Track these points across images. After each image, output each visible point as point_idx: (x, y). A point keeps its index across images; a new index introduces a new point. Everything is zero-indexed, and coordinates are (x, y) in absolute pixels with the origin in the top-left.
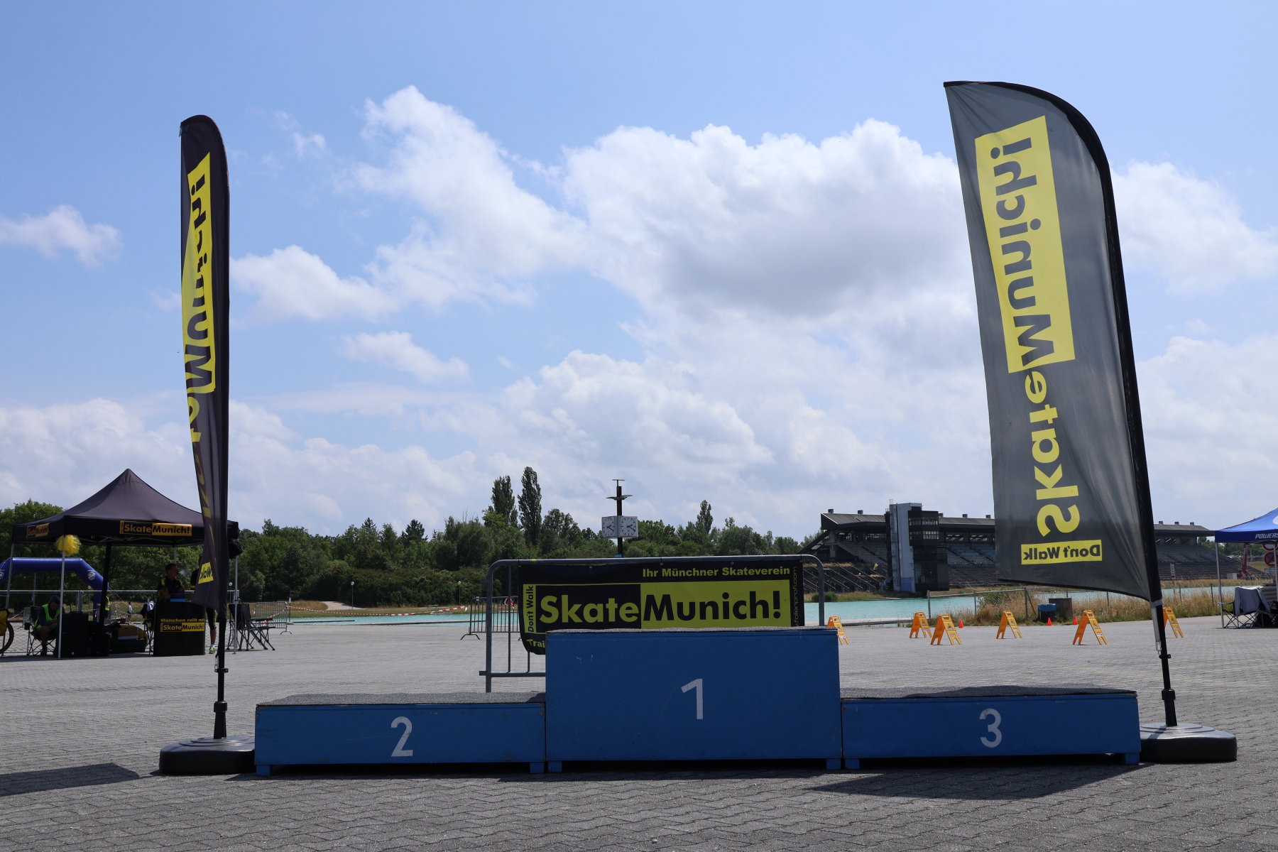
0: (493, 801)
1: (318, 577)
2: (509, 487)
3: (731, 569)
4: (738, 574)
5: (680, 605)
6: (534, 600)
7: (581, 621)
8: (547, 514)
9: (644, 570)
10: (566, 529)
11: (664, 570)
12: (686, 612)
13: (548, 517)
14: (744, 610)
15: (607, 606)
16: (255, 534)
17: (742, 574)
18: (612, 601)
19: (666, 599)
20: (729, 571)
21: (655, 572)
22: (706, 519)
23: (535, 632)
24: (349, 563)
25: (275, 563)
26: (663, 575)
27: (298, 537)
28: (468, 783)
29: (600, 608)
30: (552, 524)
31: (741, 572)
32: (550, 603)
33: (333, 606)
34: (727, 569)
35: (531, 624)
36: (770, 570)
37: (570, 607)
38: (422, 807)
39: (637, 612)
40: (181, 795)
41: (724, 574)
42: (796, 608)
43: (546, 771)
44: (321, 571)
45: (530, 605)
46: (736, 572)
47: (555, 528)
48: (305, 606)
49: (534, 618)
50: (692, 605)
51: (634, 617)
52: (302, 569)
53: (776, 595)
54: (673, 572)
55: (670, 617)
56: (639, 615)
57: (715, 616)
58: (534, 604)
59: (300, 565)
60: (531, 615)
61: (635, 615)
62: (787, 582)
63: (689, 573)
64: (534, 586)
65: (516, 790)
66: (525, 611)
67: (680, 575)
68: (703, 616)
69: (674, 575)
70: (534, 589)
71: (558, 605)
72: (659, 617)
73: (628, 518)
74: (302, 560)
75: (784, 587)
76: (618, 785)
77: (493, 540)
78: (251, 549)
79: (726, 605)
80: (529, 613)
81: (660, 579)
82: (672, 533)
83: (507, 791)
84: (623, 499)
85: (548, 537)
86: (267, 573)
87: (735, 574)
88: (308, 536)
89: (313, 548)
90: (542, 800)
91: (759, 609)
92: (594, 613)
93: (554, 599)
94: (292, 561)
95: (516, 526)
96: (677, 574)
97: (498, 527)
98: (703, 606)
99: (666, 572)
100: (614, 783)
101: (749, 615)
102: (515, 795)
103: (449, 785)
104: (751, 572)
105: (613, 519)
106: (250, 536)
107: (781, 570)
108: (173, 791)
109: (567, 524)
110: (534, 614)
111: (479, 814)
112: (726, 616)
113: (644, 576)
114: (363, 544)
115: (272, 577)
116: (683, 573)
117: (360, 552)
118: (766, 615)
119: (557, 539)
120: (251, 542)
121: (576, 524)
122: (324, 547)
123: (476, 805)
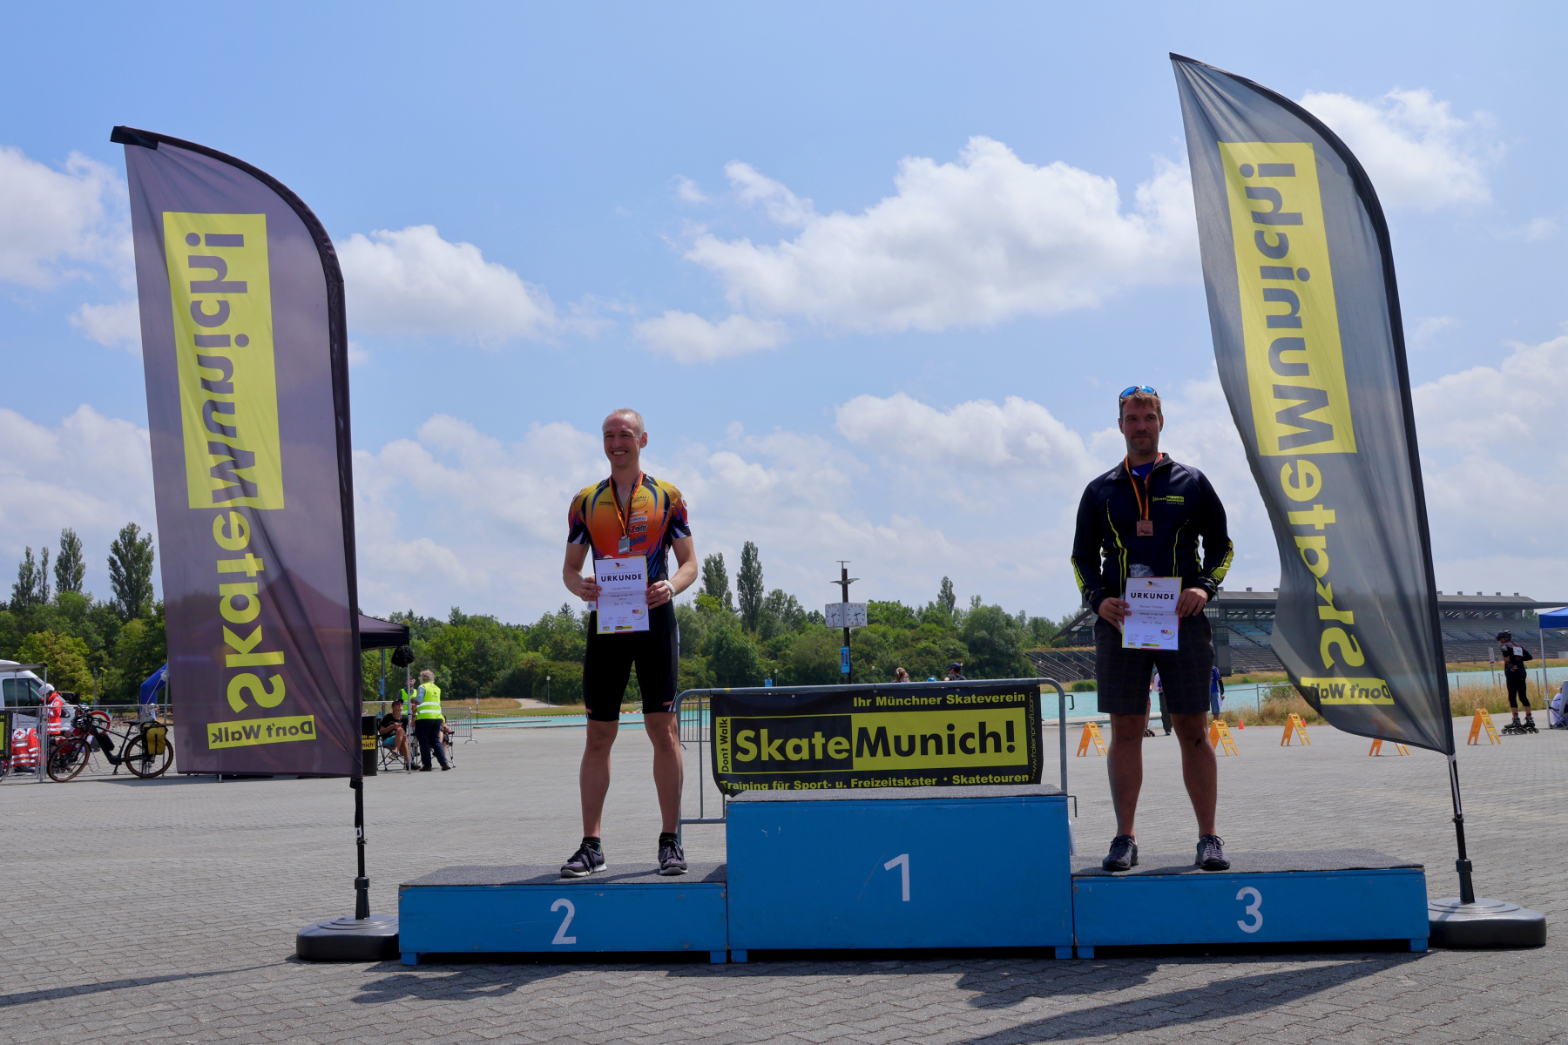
0: (661, 1007)
1: (511, 672)
2: (722, 566)
3: (957, 696)
4: (965, 702)
5: (898, 739)
6: (729, 735)
7: (783, 759)
8: (768, 596)
9: (855, 699)
10: (788, 612)
11: (878, 698)
12: (905, 747)
13: (768, 599)
14: (973, 743)
15: (813, 741)
16: (439, 624)
17: (970, 702)
18: (818, 735)
19: (881, 732)
20: (954, 698)
21: (869, 701)
22: (948, 598)
23: (730, 772)
24: (544, 655)
25: (462, 657)
26: (878, 704)
27: (487, 626)
28: (637, 979)
29: (804, 743)
30: (773, 607)
31: (968, 700)
32: (747, 739)
33: (527, 703)
34: (952, 696)
35: (726, 762)
36: (1002, 697)
37: (770, 744)
38: (578, 1017)
39: (848, 747)
40: (314, 994)
41: (948, 702)
42: (1033, 740)
43: (729, 961)
44: (514, 665)
45: (724, 740)
46: (963, 700)
47: (776, 611)
48: (496, 704)
49: (729, 756)
50: (912, 739)
51: (844, 753)
52: (491, 662)
53: (1010, 725)
54: (889, 700)
55: (887, 753)
56: (849, 751)
57: (939, 751)
58: (729, 739)
59: (490, 659)
60: (725, 752)
61: (846, 751)
62: (1022, 710)
63: (908, 702)
64: (729, 718)
65: (690, 989)
66: (719, 747)
67: (897, 704)
68: (924, 751)
69: (890, 704)
70: (729, 722)
71: (756, 740)
72: (873, 753)
73: (856, 605)
74: (491, 653)
75: (1018, 716)
76: (809, 982)
77: (706, 626)
78: (435, 641)
79: (951, 738)
80: (723, 750)
81: (874, 708)
82: (911, 616)
83: (679, 991)
84: (850, 583)
85: (768, 622)
86: (453, 668)
87: (961, 702)
88: (498, 624)
89: (504, 639)
90: (718, 1006)
91: (990, 742)
92: (797, 749)
93: (751, 734)
94: (481, 654)
95: (731, 610)
96: (893, 702)
97: (711, 611)
98: (924, 739)
99: (880, 701)
100: (806, 979)
101: (978, 750)
102: (689, 999)
103: (615, 982)
104: (981, 699)
105: (838, 606)
106: (435, 626)
107: (1015, 696)
108: (306, 988)
109: (790, 606)
110: (729, 752)
111: (642, 1028)
112: (951, 751)
113: (855, 705)
114: (560, 633)
115: (459, 671)
116: (900, 701)
117: (556, 642)
118: (998, 749)
119: (779, 623)
120: (436, 633)
121: (801, 607)
122: (515, 638)
123: (640, 1015)
